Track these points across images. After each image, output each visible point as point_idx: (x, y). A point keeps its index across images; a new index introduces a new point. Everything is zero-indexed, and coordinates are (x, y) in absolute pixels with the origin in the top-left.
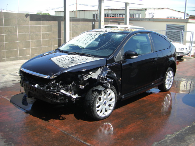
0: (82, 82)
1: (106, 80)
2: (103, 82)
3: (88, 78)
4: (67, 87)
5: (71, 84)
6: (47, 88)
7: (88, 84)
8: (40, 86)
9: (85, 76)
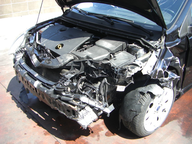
0: (122, 80)
1: (166, 75)
2: (160, 79)
3: (133, 74)
4: (94, 90)
5: (101, 82)
6: (56, 92)
7: (133, 82)
8: (43, 85)
9: (128, 70)
